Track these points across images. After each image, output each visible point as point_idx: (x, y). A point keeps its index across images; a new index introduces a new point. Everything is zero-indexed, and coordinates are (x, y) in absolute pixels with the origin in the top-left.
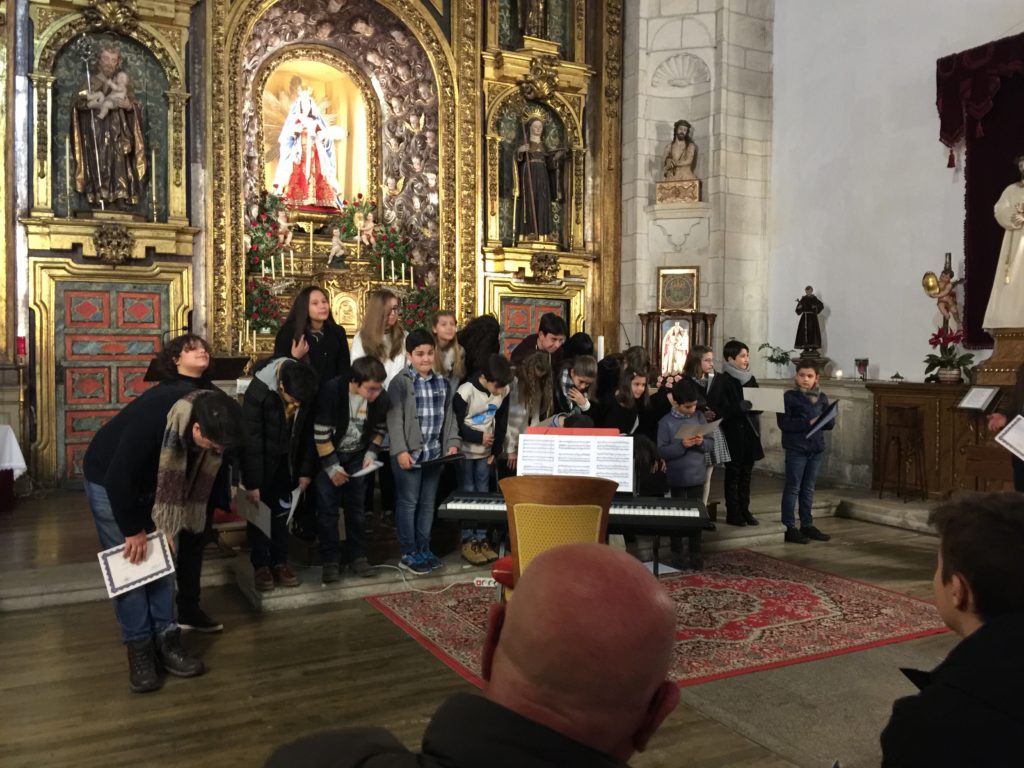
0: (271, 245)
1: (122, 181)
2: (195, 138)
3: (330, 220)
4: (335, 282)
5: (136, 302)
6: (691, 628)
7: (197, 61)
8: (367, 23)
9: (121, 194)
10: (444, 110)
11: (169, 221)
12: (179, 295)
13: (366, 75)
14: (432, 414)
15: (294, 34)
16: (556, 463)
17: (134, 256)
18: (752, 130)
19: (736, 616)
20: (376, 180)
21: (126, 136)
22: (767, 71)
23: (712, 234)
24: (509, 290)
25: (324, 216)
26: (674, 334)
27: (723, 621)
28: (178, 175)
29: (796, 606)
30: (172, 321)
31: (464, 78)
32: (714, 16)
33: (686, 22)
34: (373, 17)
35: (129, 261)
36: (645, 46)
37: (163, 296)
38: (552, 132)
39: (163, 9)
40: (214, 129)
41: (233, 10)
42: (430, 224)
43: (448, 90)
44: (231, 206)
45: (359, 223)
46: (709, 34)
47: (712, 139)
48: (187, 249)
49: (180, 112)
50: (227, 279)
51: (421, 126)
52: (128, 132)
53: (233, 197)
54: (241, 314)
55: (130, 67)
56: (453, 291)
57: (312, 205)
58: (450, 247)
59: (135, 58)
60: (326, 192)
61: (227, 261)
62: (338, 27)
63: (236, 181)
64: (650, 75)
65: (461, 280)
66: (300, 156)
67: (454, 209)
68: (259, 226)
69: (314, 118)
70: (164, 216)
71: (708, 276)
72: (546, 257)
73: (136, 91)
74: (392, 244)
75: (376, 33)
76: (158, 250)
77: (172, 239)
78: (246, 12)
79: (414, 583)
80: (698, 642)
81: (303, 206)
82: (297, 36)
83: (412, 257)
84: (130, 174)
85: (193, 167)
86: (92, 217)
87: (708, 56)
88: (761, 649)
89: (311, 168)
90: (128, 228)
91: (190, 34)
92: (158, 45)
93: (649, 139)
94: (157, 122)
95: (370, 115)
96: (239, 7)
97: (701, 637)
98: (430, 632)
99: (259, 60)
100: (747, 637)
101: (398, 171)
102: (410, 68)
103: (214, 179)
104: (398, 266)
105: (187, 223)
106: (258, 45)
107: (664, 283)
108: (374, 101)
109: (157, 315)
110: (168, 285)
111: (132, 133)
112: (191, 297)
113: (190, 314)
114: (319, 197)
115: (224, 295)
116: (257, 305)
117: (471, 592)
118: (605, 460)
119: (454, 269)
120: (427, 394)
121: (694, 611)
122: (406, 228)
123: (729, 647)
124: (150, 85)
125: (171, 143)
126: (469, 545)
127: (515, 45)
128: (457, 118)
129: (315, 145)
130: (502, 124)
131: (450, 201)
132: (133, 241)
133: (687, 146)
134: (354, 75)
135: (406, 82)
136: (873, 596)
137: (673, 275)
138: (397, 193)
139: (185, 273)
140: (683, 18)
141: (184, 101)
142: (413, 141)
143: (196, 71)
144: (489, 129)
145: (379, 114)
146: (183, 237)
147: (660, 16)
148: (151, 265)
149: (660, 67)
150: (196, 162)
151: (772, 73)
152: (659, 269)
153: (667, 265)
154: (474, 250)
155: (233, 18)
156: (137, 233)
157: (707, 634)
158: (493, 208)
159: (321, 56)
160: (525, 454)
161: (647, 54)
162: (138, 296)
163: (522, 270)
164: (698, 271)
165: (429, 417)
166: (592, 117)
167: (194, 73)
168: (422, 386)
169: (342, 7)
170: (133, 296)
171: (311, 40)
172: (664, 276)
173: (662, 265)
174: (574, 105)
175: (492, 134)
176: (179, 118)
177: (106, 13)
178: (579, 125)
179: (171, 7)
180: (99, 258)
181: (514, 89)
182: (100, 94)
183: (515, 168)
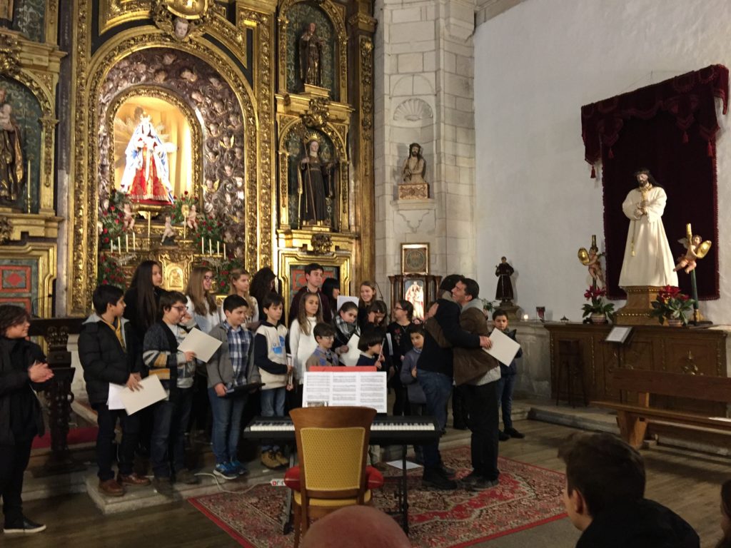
0: (118, 228)
1: (4, 183)
2: (62, 152)
3: (163, 210)
4: (167, 256)
5: (12, 272)
6: (430, 511)
7: (64, 96)
8: (192, 72)
9: (4, 192)
10: (248, 133)
11: (40, 212)
12: (46, 267)
13: (191, 108)
14: (241, 356)
15: (138, 78)
16: (331, 394)
17: (12, 239)
18: (462, 150)
19: (462, 500)
20: (198, 181)
21: (8, 150)
22: (470, 111)
23: (437, 220)
24: (296, 260)
25: (159, 207)
26: (413, 290)
27: (453, 504)
28: (48, 179)
29: (503, 490)
30: (40, 287)
31: (263, 112)
32: (433, 75)
33: (415, 77)
34: (196, 68)
35: (8, 242)
36: (388, 93)
37: (34, 268)
38: (325, 149)
39: (40, 60)
40: (76, 145)
41: (93, 61)
42: (238, 214)
43: (251, 119)
44: (88, 201)
45: (185, 213)
46: (431, 87)
47: (435, 156)
48: (53, 233)
49: (51, 133)
50: (84, 255)
51: (232, 144)
52: (10, 148)
53: (90, 195)
54: (94, 280)
55: (13, 101)
56: (255, 261)
57: (150, 200)
58: (253, 229)
59: (17, 94)
60: (160, 189)
61: (84, 242)
62: (171, 74)
63: (92, 182)
64: (392, 112)
65: (261, 253)
66: (141, 164)
67: (256, 203)
68: (109, 215)
69: (152, 137)
70: (36, 209)
71: (435, 249)
72: (323, 236)
73: (17, 118)
74: (210, 227)
75: (199, 79)
76: (31, 234)
77: (41, 226)
78: (102, 63)
79: (225, 486)
80: (436, 522)
81: (143, 200)
82: (140, 80)
83: (224, 236)
84: (11, 178)
85: (60, 173)
87: (431, 101)
88: (480, 525)
89: (150, 172)
90: (8, 218)
91: (60, 77)
92: (35, 85)
93: (393, 156)
94: (33, 140)
95: (194, 136)
96: (97, 59)
97: (438, 518)
98: (238, 525)
99: (111, 96)
100: (470, 516)
101: (215, 175)
102: (223, 104)
103: (75, 181)
104: (214, 244)
105: (54, 214)
106: (111, 86)
107: (406, 255)
108: (197, 126)
109: (28, 282)
110: (38, 260)
111: (13, 147)
112: (55, 268)
113: (54, 282)
114: (155, 192)
115: (81, 267)
116: (106, 273)
117: (268, 491)
118: (366, 389)
119: (256, 246)
120: (237, 341)
121: (432, 497)
122: (220, 216)
123: (458, 525)
124: (28, 114)
125: (43, 155)
126: (267, 455)
127: (299, 90)
128: (257, 139)
129: (153, 156)
130: (290, 143)
131: (253, 197)
132: (12, 228)
133: (419, 160)
134: (182, 108)
135: (220, 113)
136: (556, 479)
137: (412, 249)
138: (213, 191)
139: (51, 251)
140: (413, 75)
141: (54, 125)
142: (226, 154)
143: (64, 104)
144: (280, 147)
145: (200, 135)
146: (50, 224)
147: (398, 73)
148: (25, 244)
149: (399, 107)
150: (62, 169)
151: (473, 113)
152: (402, 244)
153: (407, 242)
154: (271, 232)
155: (93, 67)
156: (15, 222)
157: (442, 515)
158: (284, 202)
159: (158, 94)
160: (309, 387)
161: (390, 98)
162: (14, 268)
163: (305, 246)
164: (429, 246)
165: (239, 358)
166: (353, 139)
167: (62, 105)
168: (233, 336)
169: (174, 61)
170: (10, 268)
171: (151, 82)
172: (406, 250)
173: (404, 242)
174: (340, 131)
175: (283, 150)
176: (50, 137)
178: (344, 145)
179: (47, 59)
181: (298, 120)
183: (299, 174)
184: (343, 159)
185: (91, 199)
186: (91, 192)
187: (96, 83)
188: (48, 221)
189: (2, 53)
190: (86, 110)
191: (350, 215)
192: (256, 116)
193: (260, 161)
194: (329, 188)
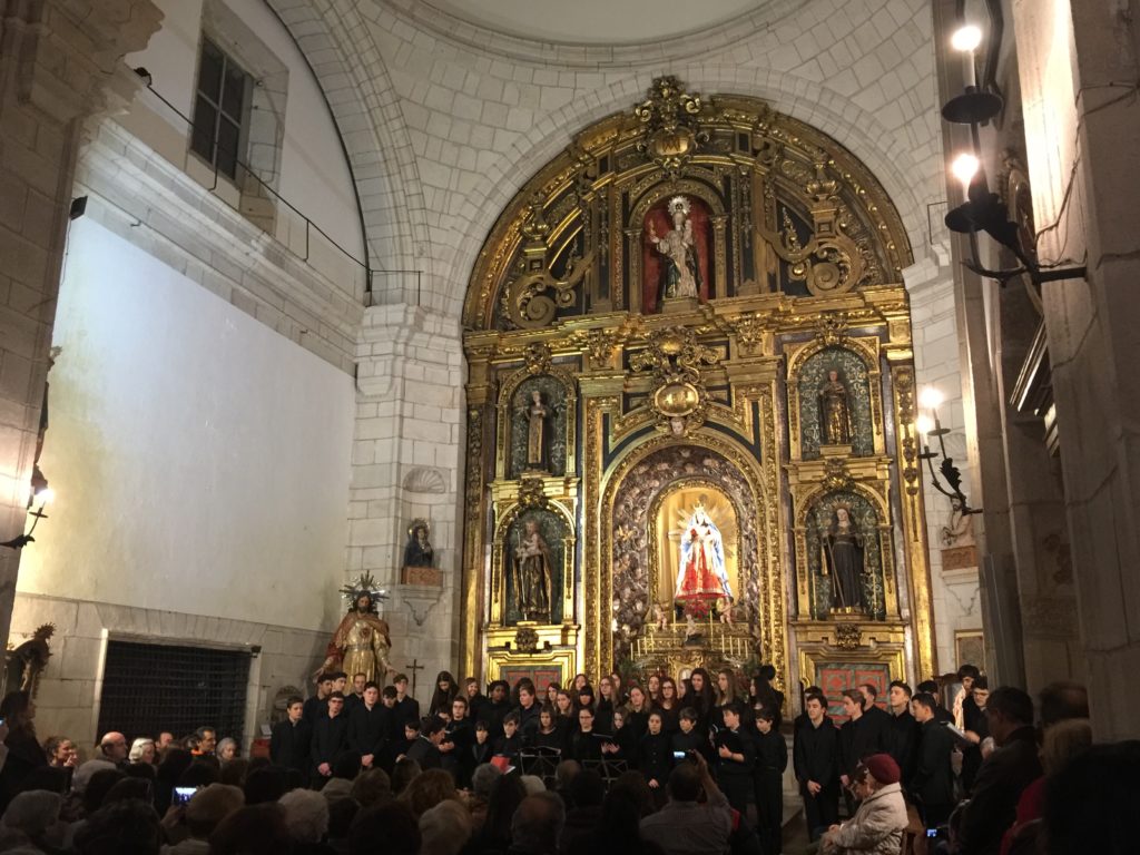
2: (579, 566)
9: (532, 609)
10: (759, 514)
11: (562, 623)
12: (566, 672)
13: (728, 491)
17: (537, 648)
21: (537, 572)
28: (569, 592)
31: (770, 489)
33: (953, 406)
35: (536, 651)
37: (559, 673)
39: (557, 491)
41: (604, 478)
45: (720, 606)
48: (572, 640)
50: (597, 660)
55: (550, 526)
57: (701, 593)
58: (768, 623)
59: (553, 519)
60: (710, 582)
61: (597, 647)
62: (696, 464)
63: (605, 590)
65: (775, 650)
66: (692, 557)
69: (706, 525)
70: (559, 620)
73: (553, 540)
76: (552, 643)
77: (560, 635)
84: (542, 594)
85: (579, 584)
86: (515, 625)
89: (700, 564)
90: (535, 630)
91: (578, 500)
93: (939, 511)
96: (607, 476)
99: (646, 499)
103: (587, 591)
105: (572, 623)
106: (638, 491)
107: (960, 646)
110: (561, 665)
111: (542, 569)
114: (705, 586)
119: (771, 642)
125: (566, 571)
128: (767, 519)
129: (702, 547)
131: (765, 586)
132: (537, 638)
134: (721, 491)
137: (966, 638)
139: (570, 656)
141: (573, 544)
144: (796, 523)
145: (741, 518)
146: (569, 633)
148: (549, 652)
150: (580, 581)
152: (956, 632)
153: (961, 628)
154: (782, 625)
155: (604, 484)
156: (540, 633)
158: (802, 587)
159: (696, 483)
162: (546, 673)
163: (826, 639)
164: (985, 634)
167: (580, 524)
170: (542, 673)
172: (960, 639)
173: (958, 628)
174: (880, 488)
175: (798, 527)
176: (570, 555)
177: (527, 500)
178: (885, 506)
179: (562, 489)
180: (519, 651)
181: (818, 487)
182: (523, 549)
183: (823, 551)
184: (883, 524)
185: (605, 606)
186: (605, 598)
187: (608, 498)
188: (565, 630)
189: (529, 493)
190: (598, 524)
191: (901, 595)
192: (764, 494)
193: (770, 543)
194: (866, 563)
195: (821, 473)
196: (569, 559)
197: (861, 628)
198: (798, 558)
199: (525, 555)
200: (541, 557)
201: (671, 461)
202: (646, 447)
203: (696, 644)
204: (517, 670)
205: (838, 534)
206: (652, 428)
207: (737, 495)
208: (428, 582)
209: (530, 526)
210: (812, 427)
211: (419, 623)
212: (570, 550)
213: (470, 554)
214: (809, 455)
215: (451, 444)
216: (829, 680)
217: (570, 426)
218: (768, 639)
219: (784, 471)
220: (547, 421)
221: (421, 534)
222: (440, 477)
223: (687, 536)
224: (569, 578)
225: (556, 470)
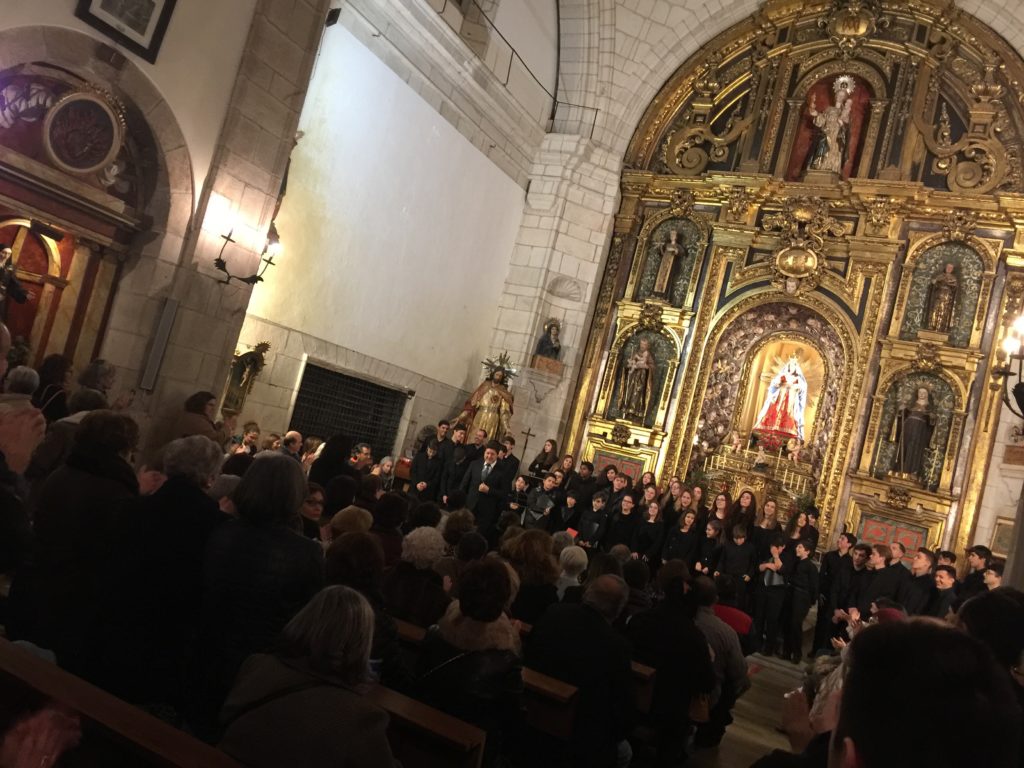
1: (633, 405)
2: (678, 385)
5: (628, 467)
8: (815, 319)
9: (631, 411)
11: (653, 428)
13: (823, 350)
17: (628, 442)
20: (816, 422)
28: (664, 404)
35: (626, 445)
37: (641, 466)
39: (673, 319)
41: (715, 318)
45: (790, 445)
50: (675, 464)
52: (643, 381)
56: (823, 500)
57: (777, 431)
58: (829, 469)
60: (787, 423)
61: (677, 454)
62: (800, 322)
65: (830, 494)
66: (777, 399)
69: (796, 375)
70: (650, 425)
75: (822, 325)
76: (641, 442)
77: (648, 437)
78: (722, 318)
84: (641, 401)
86: (614, 420)
89: (782, 407)
90: (628, 428)
91: (690, 330)
92: (671, 336)
96: (719, 316)
103: (679, 408)
105: (661, 430)
108: (828, 367)
110: (645, 461)
111: (646, 381)
114: (782, 425)
119: (827, 485)
125: (665, 387)
129: (788, 392)
130: (901, 389)
132: (629, 435)
134: (817, 349)
137: (1007, 526)
139: (653, 456)
141: (676, 366)
144: (878, 392)
146: (656, 437)
150: (674, 398)
152: (999, 517)
153: (1004, 516)
156: (634, 432)
158: (868, 447)
159: (797, 338)
163: (877, 495)
166: (977, 389)
167: (686, 351)
169: (797, 312)
170: (627, 463)
171: (787, 329)
172: (1000, 524)
173: (1001, 515)
174: (965, 379)
175: (878, 395)
176: (671, 375)
177: (646, 321)
178: (965, 395)
179: (677, 318)
180: (613, 441)
181: (907, 365)
182: (634, 362)
183: (896, 421)
184: (959, 410)
185: (691, 422)
186: (692, 416)
187: (715, 334)
188: (654, 434)
189: (648, 316)
190: (701, 355)
191: (957, 474)
192: (855, 361)
193: (849, 403)
194: (932, 440)
195: (913, 354)
196: (670, 378)
197: (912, 494)
198: (871, 422)
199: (634, 367)
200: (647, 371)
201: (778, 314)
202: (758, 298)
203: (762, 472)
204: (608, 456)
205: (914, 410)
206: (768, 283)
207: (831, 355)
208: (551, 370)
209: (644, 344)
210: (917, 311)
211: (538, 402)
212: (672, 370)
213: (590, 356)
214: (906, 336)
215: (593, 262)
216: (870, 529)
217: (696, 267)
218: (826, 482)
219: (879, 345)
220: (678, 259)
221: (553, 331)
222: (579, 287)
223: (776, 381)
224: (666, 393)
225: (675, 301)
